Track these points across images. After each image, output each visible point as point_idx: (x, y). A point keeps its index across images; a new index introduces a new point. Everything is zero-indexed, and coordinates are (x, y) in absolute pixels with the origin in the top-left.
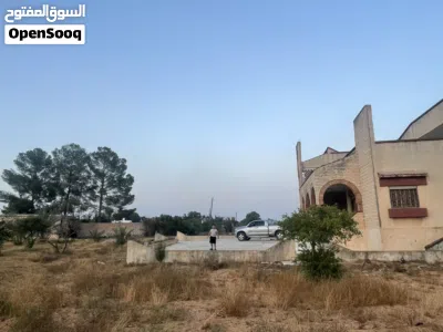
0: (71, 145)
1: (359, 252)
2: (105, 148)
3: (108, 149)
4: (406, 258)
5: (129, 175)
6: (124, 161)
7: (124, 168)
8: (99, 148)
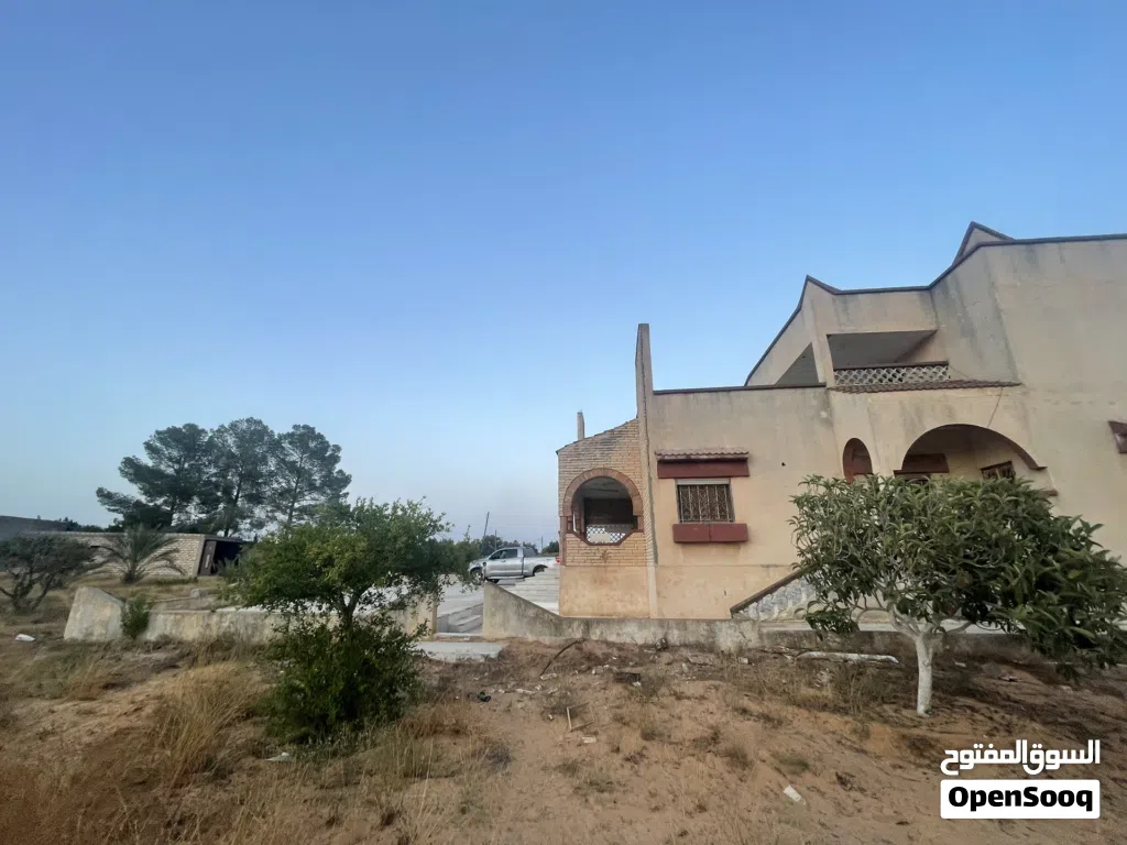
0: (248, 421)
1: (571, 621)
2: (305, 427)
3: (312, 430)
4: (675, 637)
5: (341, 472)
6: (337, 448)
7: (335, 459)
8: (296, 427)
